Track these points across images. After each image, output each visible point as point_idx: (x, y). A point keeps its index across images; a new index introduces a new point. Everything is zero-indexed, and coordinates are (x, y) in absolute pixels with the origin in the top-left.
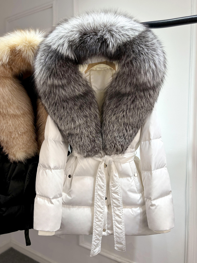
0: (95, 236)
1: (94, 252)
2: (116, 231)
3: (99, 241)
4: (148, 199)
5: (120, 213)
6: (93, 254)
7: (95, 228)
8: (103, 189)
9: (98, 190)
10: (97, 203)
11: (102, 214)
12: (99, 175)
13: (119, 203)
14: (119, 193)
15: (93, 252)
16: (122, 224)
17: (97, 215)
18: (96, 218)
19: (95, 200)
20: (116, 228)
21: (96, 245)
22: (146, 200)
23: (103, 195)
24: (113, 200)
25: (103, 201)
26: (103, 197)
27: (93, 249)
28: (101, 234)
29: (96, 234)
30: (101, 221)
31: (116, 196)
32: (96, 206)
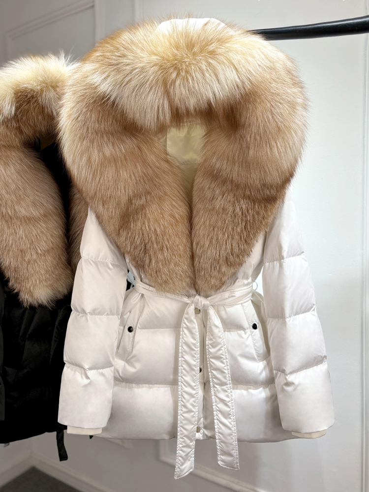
0: (181, 440)
1: (182, 471)
2: (220, 431)
3: (190, 450)
4: (280, 373)
5: (227, 396)
6: (180, 474)
7: (181, 424)
8: (194, 350)
9: (184, 353)
10: (183, 377)
11: (193, 399)
12: (185, 325)
13: (225, 377)
14: (224, 359)
15: (179, 470)
16: (232, 417)
17: (183, 400)
18: (183, 405)
19: (180, 371)
20: (220, 425)
21: (185, 457)
22: (277, 374)
23: (195, 362)
24: (213, 371)
25: (194, 373)
26: (195, 366)
27: (179, 464)
28: (192, 435)
29: (184, 436)
30: (193, 411)
31: (218, 363)
32: (182, 384)
